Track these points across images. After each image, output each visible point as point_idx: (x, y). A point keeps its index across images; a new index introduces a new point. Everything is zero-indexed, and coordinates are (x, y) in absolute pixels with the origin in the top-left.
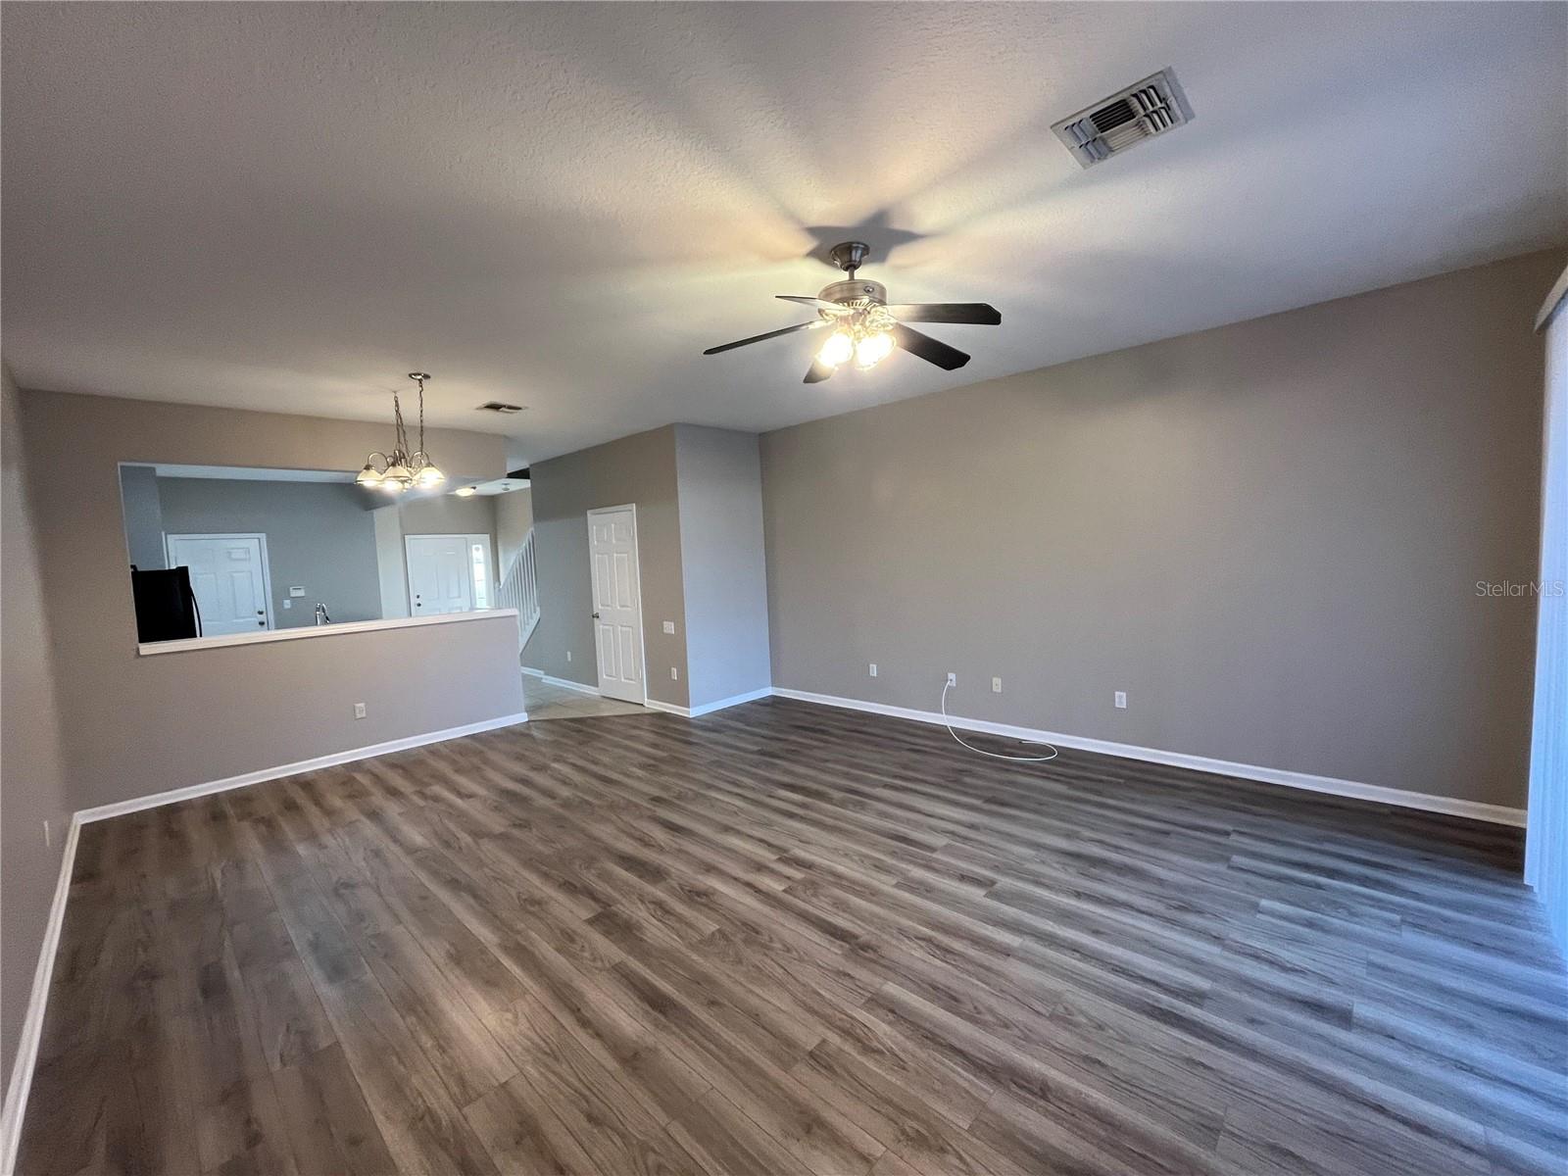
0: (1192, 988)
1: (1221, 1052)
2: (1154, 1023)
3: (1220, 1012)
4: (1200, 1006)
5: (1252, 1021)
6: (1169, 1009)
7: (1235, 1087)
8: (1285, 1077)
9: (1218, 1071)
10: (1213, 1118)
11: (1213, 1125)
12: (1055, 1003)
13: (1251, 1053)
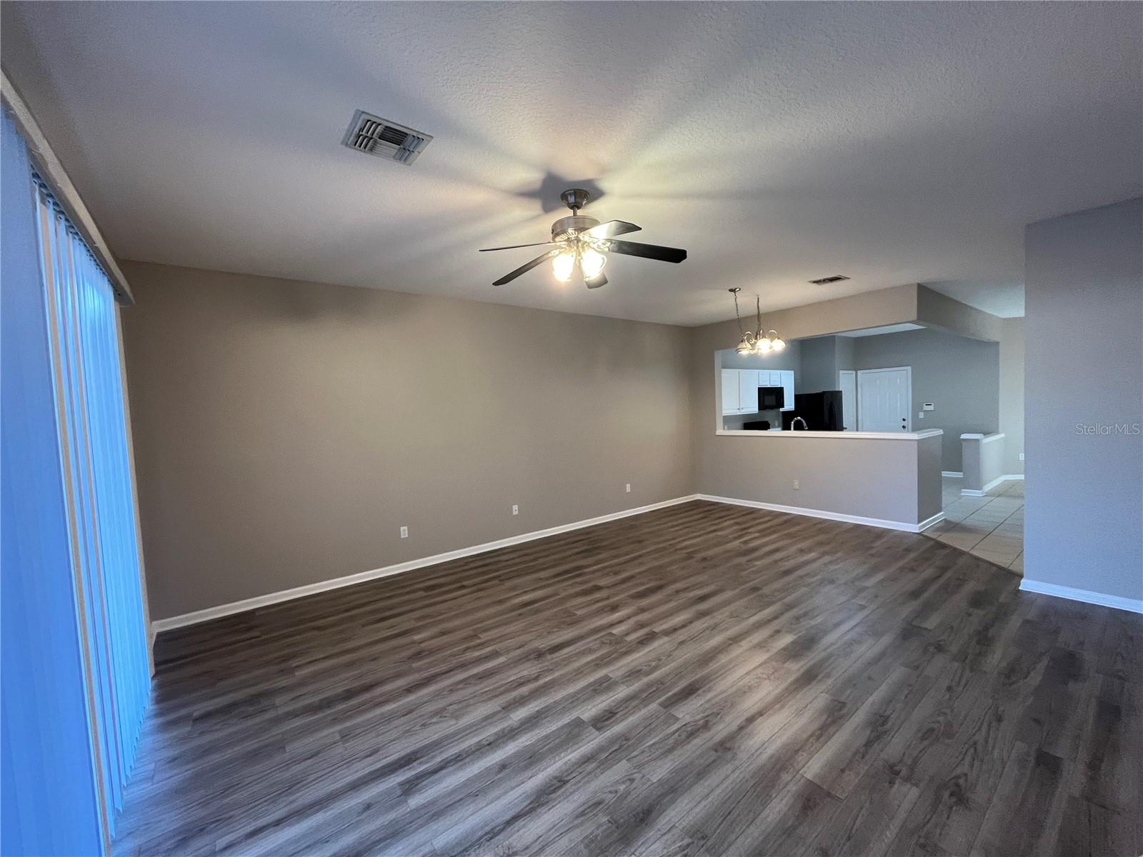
0: (415, 792)
1: (367, 771)
2: (408, 751)
3: (388, 793)
4: (401, 784)
5: (368, 807)
6: (410, 766)
7: (349, 761)
8: (331, 790)
9: (361, 760)
10: (347, 741)
11: (346, 738)
12: (452, 714)
13: (355, 786)
